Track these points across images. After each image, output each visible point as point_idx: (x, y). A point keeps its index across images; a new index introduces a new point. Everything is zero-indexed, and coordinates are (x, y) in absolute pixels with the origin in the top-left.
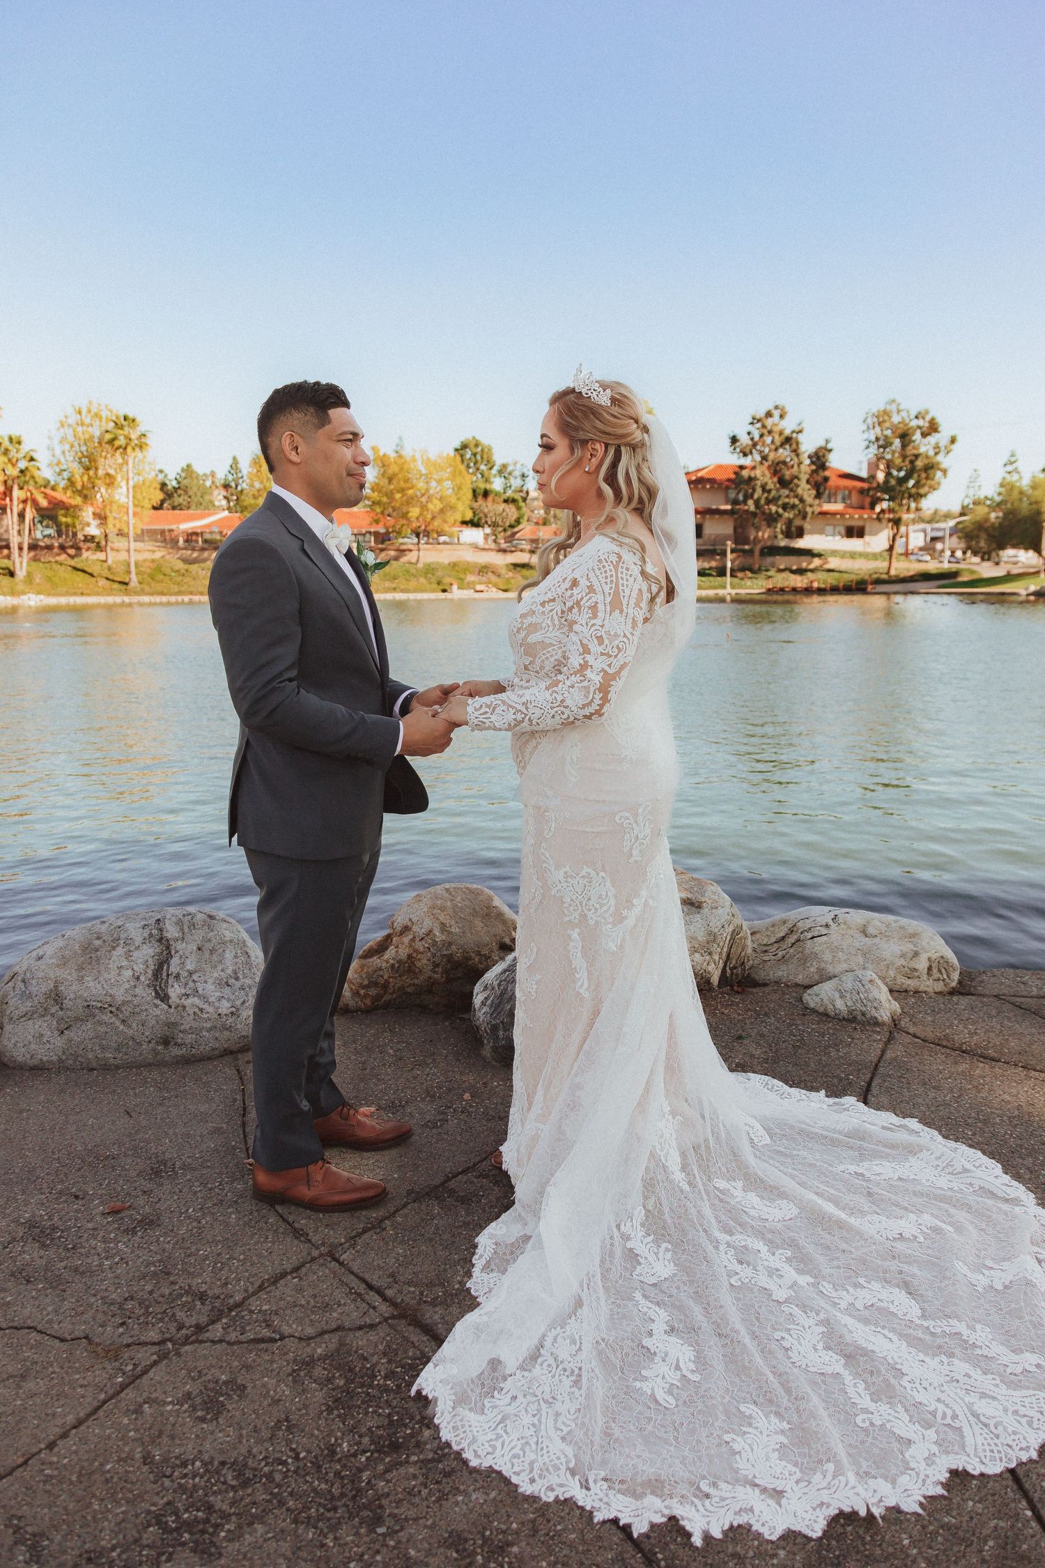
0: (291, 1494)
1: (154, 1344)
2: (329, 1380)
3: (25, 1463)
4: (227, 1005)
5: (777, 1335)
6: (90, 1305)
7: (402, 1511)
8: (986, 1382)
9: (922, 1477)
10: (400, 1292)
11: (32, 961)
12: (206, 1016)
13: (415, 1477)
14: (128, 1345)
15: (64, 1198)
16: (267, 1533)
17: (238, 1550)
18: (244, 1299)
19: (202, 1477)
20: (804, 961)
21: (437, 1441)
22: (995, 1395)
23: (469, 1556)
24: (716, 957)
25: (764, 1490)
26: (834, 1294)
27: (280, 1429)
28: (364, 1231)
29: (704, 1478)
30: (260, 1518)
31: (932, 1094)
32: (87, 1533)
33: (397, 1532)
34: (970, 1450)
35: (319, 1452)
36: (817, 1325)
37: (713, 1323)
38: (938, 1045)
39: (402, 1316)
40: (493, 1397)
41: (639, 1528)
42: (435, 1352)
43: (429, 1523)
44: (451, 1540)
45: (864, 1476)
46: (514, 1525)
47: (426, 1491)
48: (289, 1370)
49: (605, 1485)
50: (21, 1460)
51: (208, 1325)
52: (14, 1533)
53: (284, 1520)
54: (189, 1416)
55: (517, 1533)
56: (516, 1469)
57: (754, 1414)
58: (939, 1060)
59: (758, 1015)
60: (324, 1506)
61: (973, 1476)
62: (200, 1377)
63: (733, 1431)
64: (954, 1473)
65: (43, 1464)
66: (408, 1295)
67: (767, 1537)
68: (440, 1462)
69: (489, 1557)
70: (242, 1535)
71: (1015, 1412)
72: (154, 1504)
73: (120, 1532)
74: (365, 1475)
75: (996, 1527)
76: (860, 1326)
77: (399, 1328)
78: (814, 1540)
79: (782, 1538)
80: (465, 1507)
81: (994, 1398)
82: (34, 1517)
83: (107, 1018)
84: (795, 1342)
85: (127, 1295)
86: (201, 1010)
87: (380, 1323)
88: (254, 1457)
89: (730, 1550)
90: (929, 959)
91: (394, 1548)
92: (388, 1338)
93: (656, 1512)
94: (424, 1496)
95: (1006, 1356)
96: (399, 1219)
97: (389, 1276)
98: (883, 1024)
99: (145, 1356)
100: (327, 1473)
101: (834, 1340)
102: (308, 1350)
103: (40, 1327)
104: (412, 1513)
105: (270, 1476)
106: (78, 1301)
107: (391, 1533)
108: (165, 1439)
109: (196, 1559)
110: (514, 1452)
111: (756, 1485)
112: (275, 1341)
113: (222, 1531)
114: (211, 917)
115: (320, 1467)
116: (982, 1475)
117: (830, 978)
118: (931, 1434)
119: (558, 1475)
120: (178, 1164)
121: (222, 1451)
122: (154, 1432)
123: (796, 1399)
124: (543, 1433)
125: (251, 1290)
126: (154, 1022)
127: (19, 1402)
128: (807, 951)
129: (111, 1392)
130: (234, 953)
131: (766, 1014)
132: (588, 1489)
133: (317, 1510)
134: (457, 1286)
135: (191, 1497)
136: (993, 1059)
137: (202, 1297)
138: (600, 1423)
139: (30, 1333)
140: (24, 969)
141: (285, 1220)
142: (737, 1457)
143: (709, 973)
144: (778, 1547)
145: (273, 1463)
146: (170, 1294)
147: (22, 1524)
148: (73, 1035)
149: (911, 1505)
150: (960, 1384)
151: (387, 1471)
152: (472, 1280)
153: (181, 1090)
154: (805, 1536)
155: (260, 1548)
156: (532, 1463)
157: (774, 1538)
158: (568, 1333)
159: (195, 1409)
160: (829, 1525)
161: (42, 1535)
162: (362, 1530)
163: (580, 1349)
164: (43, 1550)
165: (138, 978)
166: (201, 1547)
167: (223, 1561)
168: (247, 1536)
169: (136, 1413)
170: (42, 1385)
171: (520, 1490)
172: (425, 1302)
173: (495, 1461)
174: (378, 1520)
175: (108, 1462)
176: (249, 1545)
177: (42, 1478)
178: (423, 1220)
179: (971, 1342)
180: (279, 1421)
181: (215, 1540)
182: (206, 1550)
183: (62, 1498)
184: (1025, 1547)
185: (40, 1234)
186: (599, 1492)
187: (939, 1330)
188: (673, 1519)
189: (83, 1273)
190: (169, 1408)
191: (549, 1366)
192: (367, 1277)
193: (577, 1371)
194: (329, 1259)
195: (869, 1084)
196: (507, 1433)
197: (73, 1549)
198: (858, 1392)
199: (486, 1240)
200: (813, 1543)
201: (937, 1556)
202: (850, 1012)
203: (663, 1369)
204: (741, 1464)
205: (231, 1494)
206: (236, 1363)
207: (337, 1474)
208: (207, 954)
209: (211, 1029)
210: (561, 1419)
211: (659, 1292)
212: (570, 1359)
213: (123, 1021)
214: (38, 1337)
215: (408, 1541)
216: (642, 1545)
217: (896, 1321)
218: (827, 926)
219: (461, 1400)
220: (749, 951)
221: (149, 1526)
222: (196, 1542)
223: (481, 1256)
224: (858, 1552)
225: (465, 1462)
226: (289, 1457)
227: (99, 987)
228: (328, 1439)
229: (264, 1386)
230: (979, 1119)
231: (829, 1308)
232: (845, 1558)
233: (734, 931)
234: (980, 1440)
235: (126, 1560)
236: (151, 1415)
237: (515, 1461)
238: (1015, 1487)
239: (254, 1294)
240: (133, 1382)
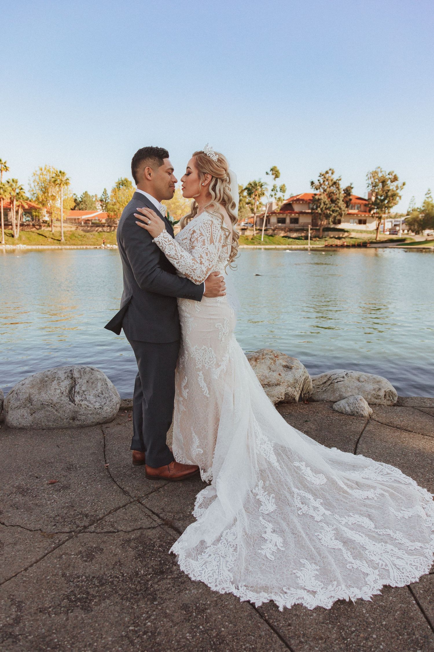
0: (120, 589)
1: (67, 533)
2: (136, 547)
3: (16, 575)
4: (99, 404)
5: (316, 534)
6: (42, 518)
7: (164, 596)
8: (400, 553)
9: (372, 587)
10: (166, 515)
11: (20, 386)
12: (90, 409)
13: (169, 584)
14: (57, 533)
15: (32, 478)
16: (111, 603)
17: (99, 609)
18: (103, 517)
19: (85, 582)
20: (334, 391)
21: (179, 571)
22: (403, 558)
23: (190, 613)
24: (298, 389)
25: (309, 591)
26: (339, 519)
27: (117, 565)
28: (152, 492)
29: (285, 586)
30: (108, 598)
31: (384, 444)
32: (40, 601)
33: (162, 604)
34: (392, 578)
35: (132, 574)
36: (332, 530)
37: (291, 529)
38: (388, 425)
39: (166, 524)
40: (201, 555)
41: (258, 604)
42: (179, 537)
43: (175, 600)
44: (183, 607)
45: (349, 587)
46: (209, 602)
47: (174, 589)
48: (121, 543)
49: (245, 588)
50: (14, 575)
51: (88, 526)
52: (11, 601)
53: (117, 599)
54: (81, 560)
55: (210, 605)
56: (210, 581)
57: (306, 563)
58: (387, 431)
59: (314, 413)
60: (133, 594)
61: (393, 588)
62: (85, 545)
63: (297, 569)
64: (385, 586)
65: (23, 576)
66: (169, 516)
67: (309, 608)
68: (179, 578)
69: (198, 613)
70: (101, 604)
71: (411, 564)
72: (66, 592)
73: (53, 601)
74: (150, 583)
75: (401, 607)
76: (350, 531)
77: (165, 529)
78: (328, 610)
79: (315, 609)
80: (189, 595)
81: (402, 559)
82: (19, 596)
83: (50, 409)
84: (323, 537)
85: (56, 514)
86: (88, 406)
87: (157, 527)
88: (106, 575)
89: (294, 613)
90: (385, 391)
91: (161, 609)
92: (160, 532)
93: (265, 598)
94: (173, 591)
95: (408, 543)
96: (166, 488)
97: (161, 509)
98: (365, 417)
99: (64, 537)
100: (135, 582)
101: (339, 536)
102: (128, 536)
103: (22, 526)
104: (168, 597)
105: (112, 582)
106: (37, 516)
107: (160, 604)
108: (71, 568)
109: (83, 612)
110: (209, 575)
111: (306, 589)
112: (114, 532)
113: (93, 602)
114: (92, 369)
115: (132, 580)
116: (396, 587)
117: (344, 398)
118: (377, 572)
119: (226, 584)
120: (77, 466)
121: (93, 573)
122: (67, 565)
123: (323, 558)
124: (221, 568)
125: (106, 513)
126: (69, 411)
127: (13, 553)
128: (335, 388)
129: (50, 550)
130: (101, 384)
131: (317, 412)
132: (238, 589)
133: (131, 595)
134: (188, 513)
135: (81, 589)
136: (409, 431)
137: (87, 516)
138: (244, 565)
139: (18, 528)
140: (17, 389)
141: (120, 488)
142: (298, 579)
143: (295, 395)
144: (313, 612)
145: (113, 577)
146: (74, 514)
147: (14, 598)
148: (37, 415)
149: (367, 598)
150: (389, 553)
151: (158, 581)
152: (195, 511)
153: (79, 438)
154: (324, 609)
155: (107, 608)
156: (216, 579)
157: (312, 609)
158: (232, 531)
159: (83, 557)
160: (334, 604)
161: (22, 602)
162: (148, 603)
163: (237, 537)
164: (22, 607)
165: (63, 393)
166: (84, 608)
167: (93, 613)
168: (103, 604)
169: (60, 558)
170: (23, 547)
171: (211, 589)
172: (175, 519)
173: (202, 578)
174: (155, 599)
175: (48, 576)
176: (104, 607)
177: (22, 581)
178: (175, 488)
179: (394, 538)
180: (116, 562)
181: (90, 605)
182: (86, 609)
183: (30, 588)
184: (412, 614)
185: (23, 491)
186: (243, 590)
187: (381, 533)
188: (272, 601)
189: (39, 506)
190: (73, 556)
191: (224, 543)
192: (152, 509)
193: (235, 546)
194: (137, 502)
195: (358, 440)
196: (206, 568)
197: (34, 607)
198: (347, 555)
199: (200, 496)
200: (327, 611)
201: (376, 617)
202: (352, 412)
203: (270, 546)
204: (300, 581)
205: (97, 589)
206: (99, 540)
207: (139, 582)
208: (90, 384)
209: (92, 414)
210: (228, 563)
211: (269, 516)
212: (232, 541)
213: (57, 410)
214: (21, 529)
215: (166, 607)
216: (259, 611)
217: (364, 529)
218: (343, 377)
219: (189, 555)
220: (311, 387)
221: (64, 600)
222: (83, 606)
223: (198, 502)
224: (345, 615)
225: (190, 579)
226: (120, 575)
227: (47, 396)
228: (135, 569)
229: (111, 549)
230: (402, 454)
231: (337, 524)
232: (340, 616)
233: (305, 379)
234: (396, 574)
235: (55, 612)
236: (66, 559)
237: (210, 578)
238: (409, 592)
239: (107, 515)
240: (59, 546)
